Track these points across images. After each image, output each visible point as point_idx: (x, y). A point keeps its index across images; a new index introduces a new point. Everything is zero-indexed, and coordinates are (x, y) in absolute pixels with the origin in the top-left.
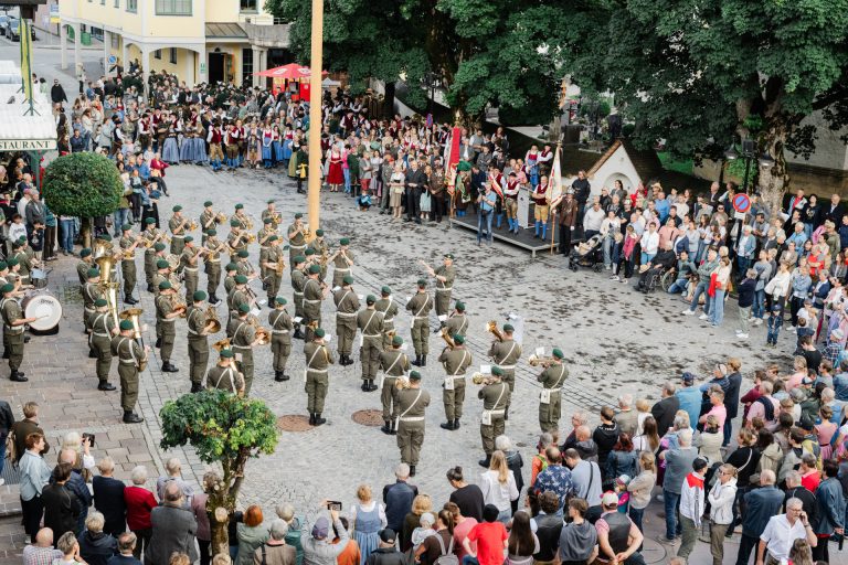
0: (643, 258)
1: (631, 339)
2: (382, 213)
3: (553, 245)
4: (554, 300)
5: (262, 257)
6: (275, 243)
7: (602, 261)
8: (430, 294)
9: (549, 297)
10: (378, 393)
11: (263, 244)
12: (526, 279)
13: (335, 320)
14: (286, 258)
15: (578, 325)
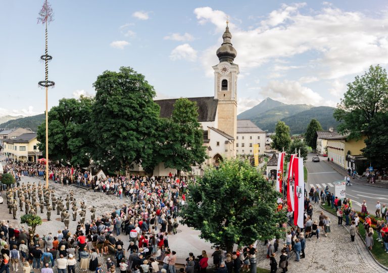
0: (107, 189)
1: (106, 203)
2: (59, 184)
3: (91, 188)
4: (92, 197)
7: (100, 190)
10: (60, 215)
12: (87, 194)
15: (96, 202)
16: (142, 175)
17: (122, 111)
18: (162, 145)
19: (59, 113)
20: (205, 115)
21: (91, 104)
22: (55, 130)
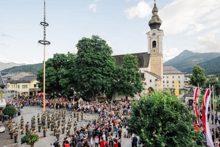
2: (53, 109)
7: (80, 110)
16: (106, 99)
17: (93, 62)
18: (117, 82)
19: (54, 63)
20: (142, 64)
21: (74, 58)
22: (50, 74)
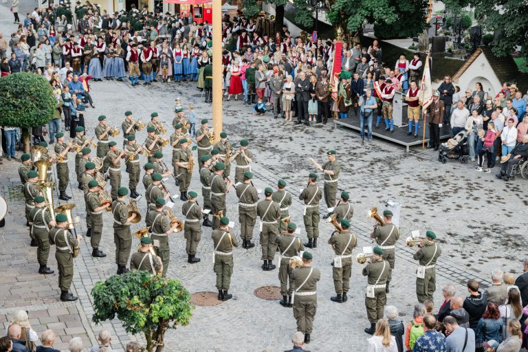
0: (504, 150)
1: (495, 221)
2: (276, 117)
3: (424, 141)
4: (427, 188)
5: (175, 157)
6: (185, 145)
7: (468, 153)
8: (320, 186)
9: (421, 186)
10: (276, 271)
11: (174, 147)
12: (402, 171)
13: (238, 210)
14: (194, 157)
15: (447, 210)
